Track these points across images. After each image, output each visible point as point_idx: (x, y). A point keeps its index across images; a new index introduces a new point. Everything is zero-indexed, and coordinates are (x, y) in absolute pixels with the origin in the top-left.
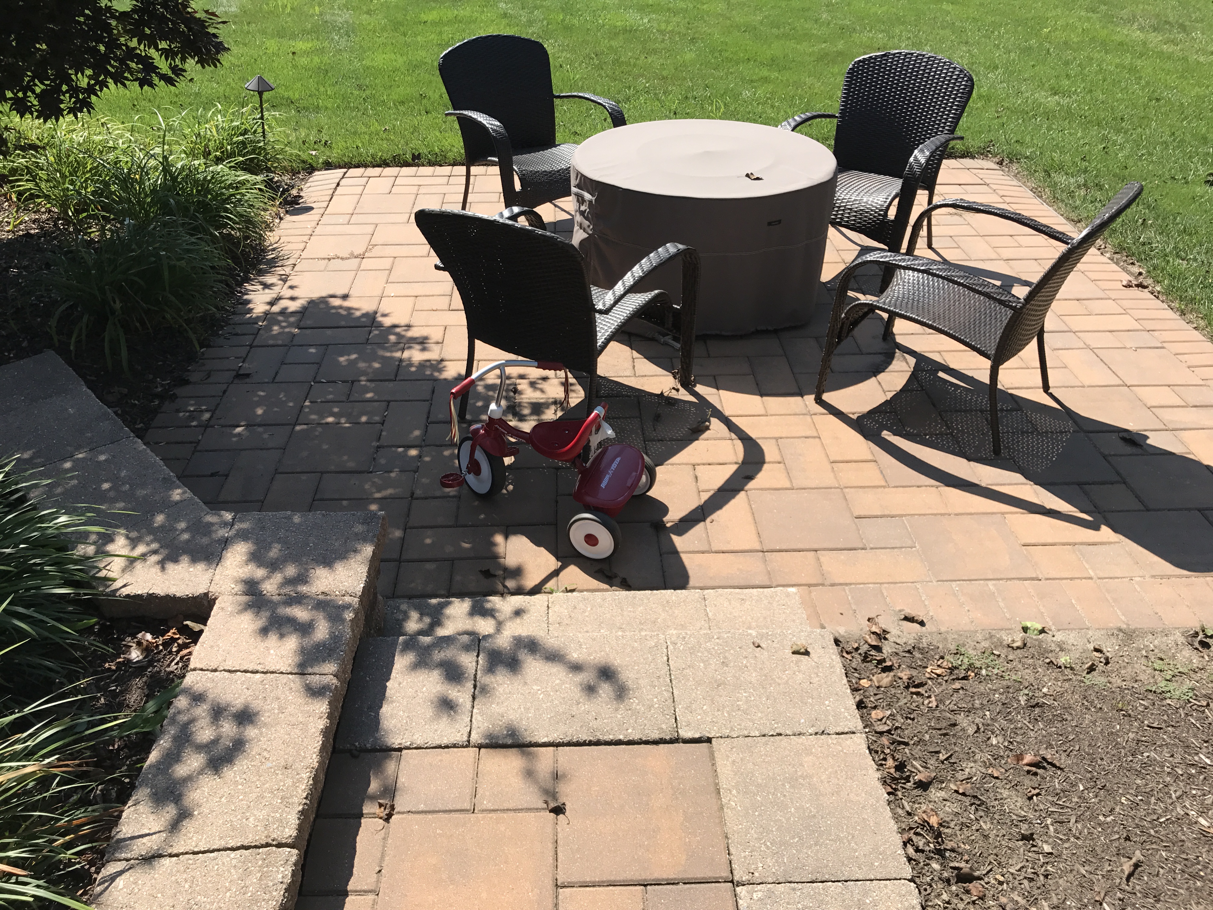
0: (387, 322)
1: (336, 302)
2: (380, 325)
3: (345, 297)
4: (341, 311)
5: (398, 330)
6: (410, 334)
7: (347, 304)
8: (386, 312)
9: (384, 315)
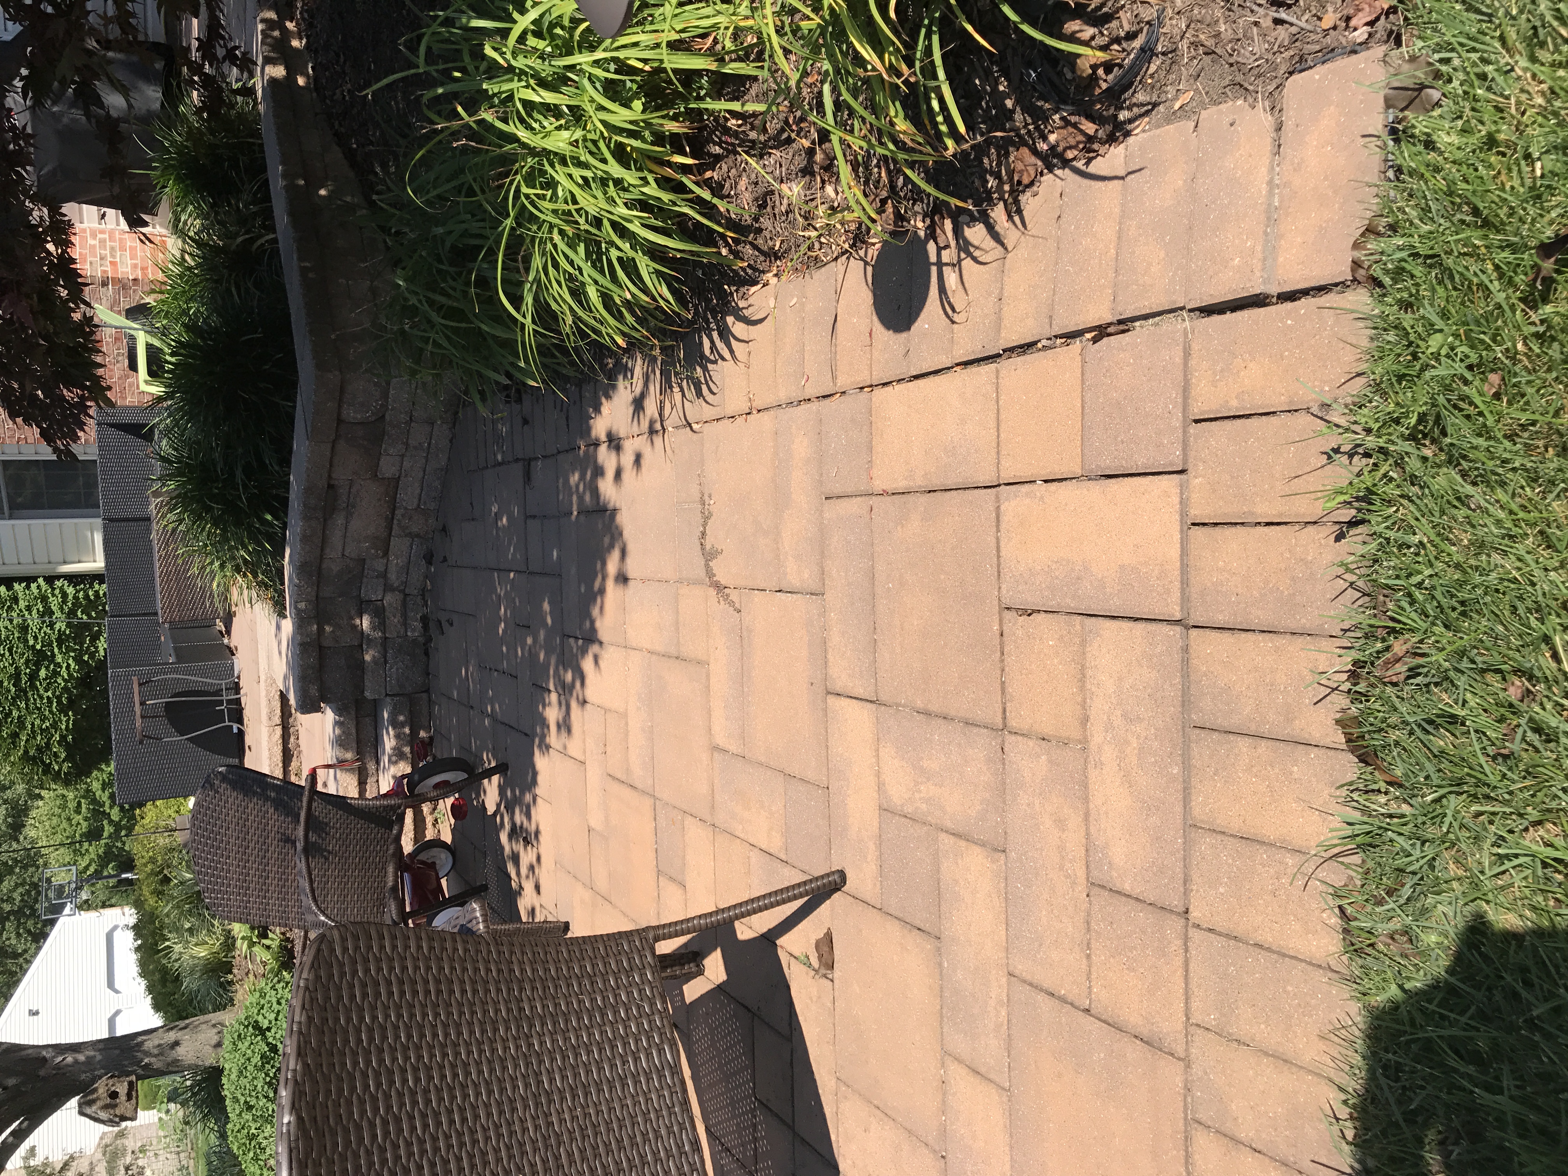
0: (587, 665)
1: (612, 567)
2: (584, 651)
3: (623, 579)
4: (600, 577)
5: (578, 684)
6: (574, 704)
7: (610, 584)
8: (601, 662)
9: (596, 659)
